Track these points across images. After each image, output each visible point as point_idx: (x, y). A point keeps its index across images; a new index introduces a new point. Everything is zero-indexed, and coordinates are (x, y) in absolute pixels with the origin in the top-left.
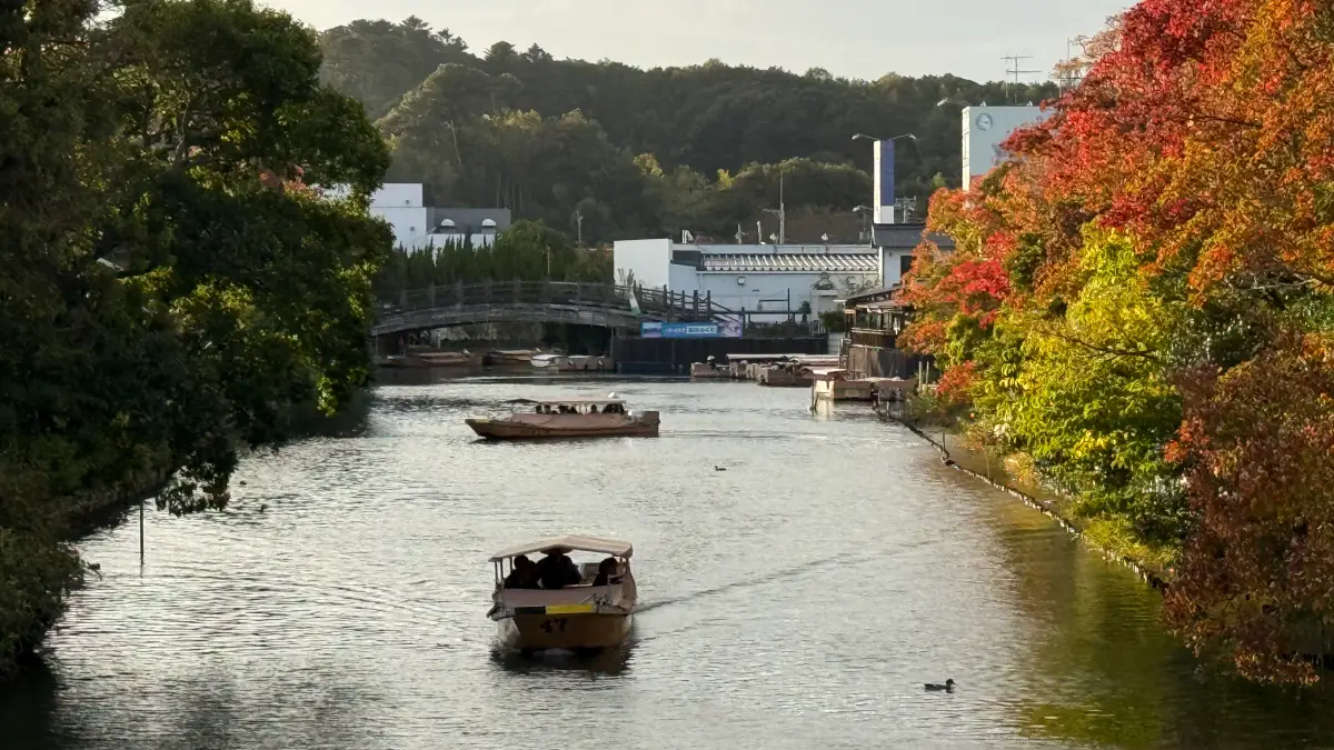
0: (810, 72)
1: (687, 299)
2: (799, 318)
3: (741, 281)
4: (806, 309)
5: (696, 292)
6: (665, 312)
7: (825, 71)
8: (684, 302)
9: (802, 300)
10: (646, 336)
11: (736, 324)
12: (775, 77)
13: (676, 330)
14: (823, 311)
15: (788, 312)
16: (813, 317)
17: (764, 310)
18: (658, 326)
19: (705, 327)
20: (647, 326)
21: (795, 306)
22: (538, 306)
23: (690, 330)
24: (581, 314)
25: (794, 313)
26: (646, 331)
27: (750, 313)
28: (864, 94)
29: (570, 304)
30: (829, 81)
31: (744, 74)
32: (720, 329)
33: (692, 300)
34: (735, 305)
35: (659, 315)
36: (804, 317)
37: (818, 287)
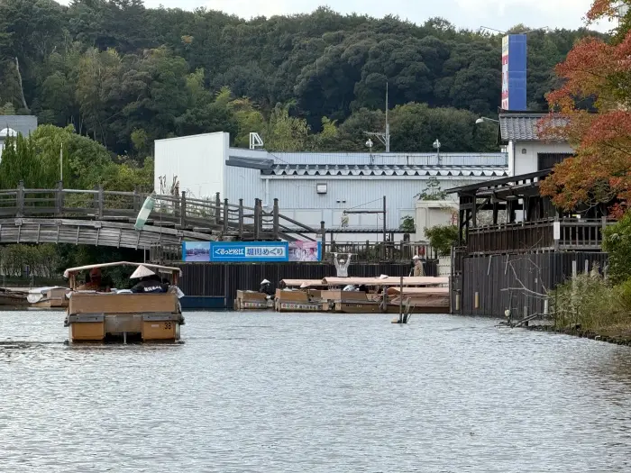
0: (430, 23)
1: (246, 212)
2: (398, 238)
3: (322, 188)
4: (409, 227)
5: (258, 202)
6: (215, 228)
7: (447, 23)
8: (241, 216)
9: (404, 215)
10: (189, 259)
11: (312, 244)
12: (390, 27)
13: (229, 252)
14: (430, 227)
15: (384, 231)
16: (419, 237)
17: (350, 227)
18: (204, 246)
19: (270, 248)
20: (190, 246)
21: (395, 222)
22: (47, 221)
23: (250, 252)
24: (105, 232)
25: (393, 232)
26: (189, 253)
27: (332, 232)
28: (490, 45)
29: (89, 219)
30: (451, 33)
31: (356, 23)
32: (289, 250)
33: (252, 212)
34: (312, 221)
35: (210, 233)
36: (407, 237)
37: (424, 197)
